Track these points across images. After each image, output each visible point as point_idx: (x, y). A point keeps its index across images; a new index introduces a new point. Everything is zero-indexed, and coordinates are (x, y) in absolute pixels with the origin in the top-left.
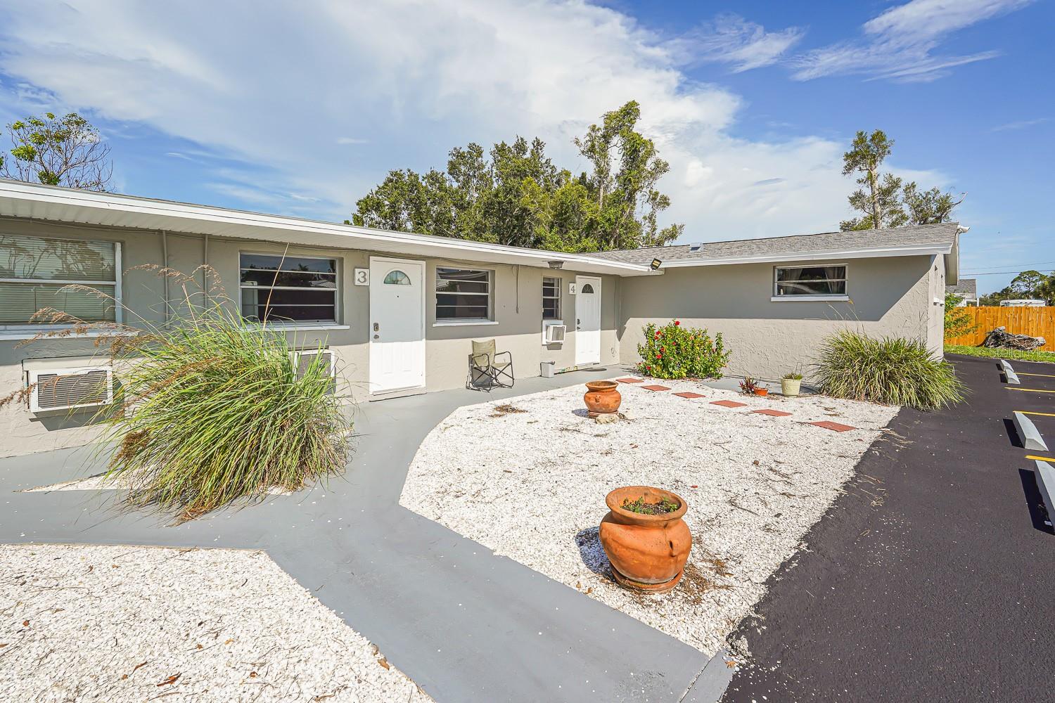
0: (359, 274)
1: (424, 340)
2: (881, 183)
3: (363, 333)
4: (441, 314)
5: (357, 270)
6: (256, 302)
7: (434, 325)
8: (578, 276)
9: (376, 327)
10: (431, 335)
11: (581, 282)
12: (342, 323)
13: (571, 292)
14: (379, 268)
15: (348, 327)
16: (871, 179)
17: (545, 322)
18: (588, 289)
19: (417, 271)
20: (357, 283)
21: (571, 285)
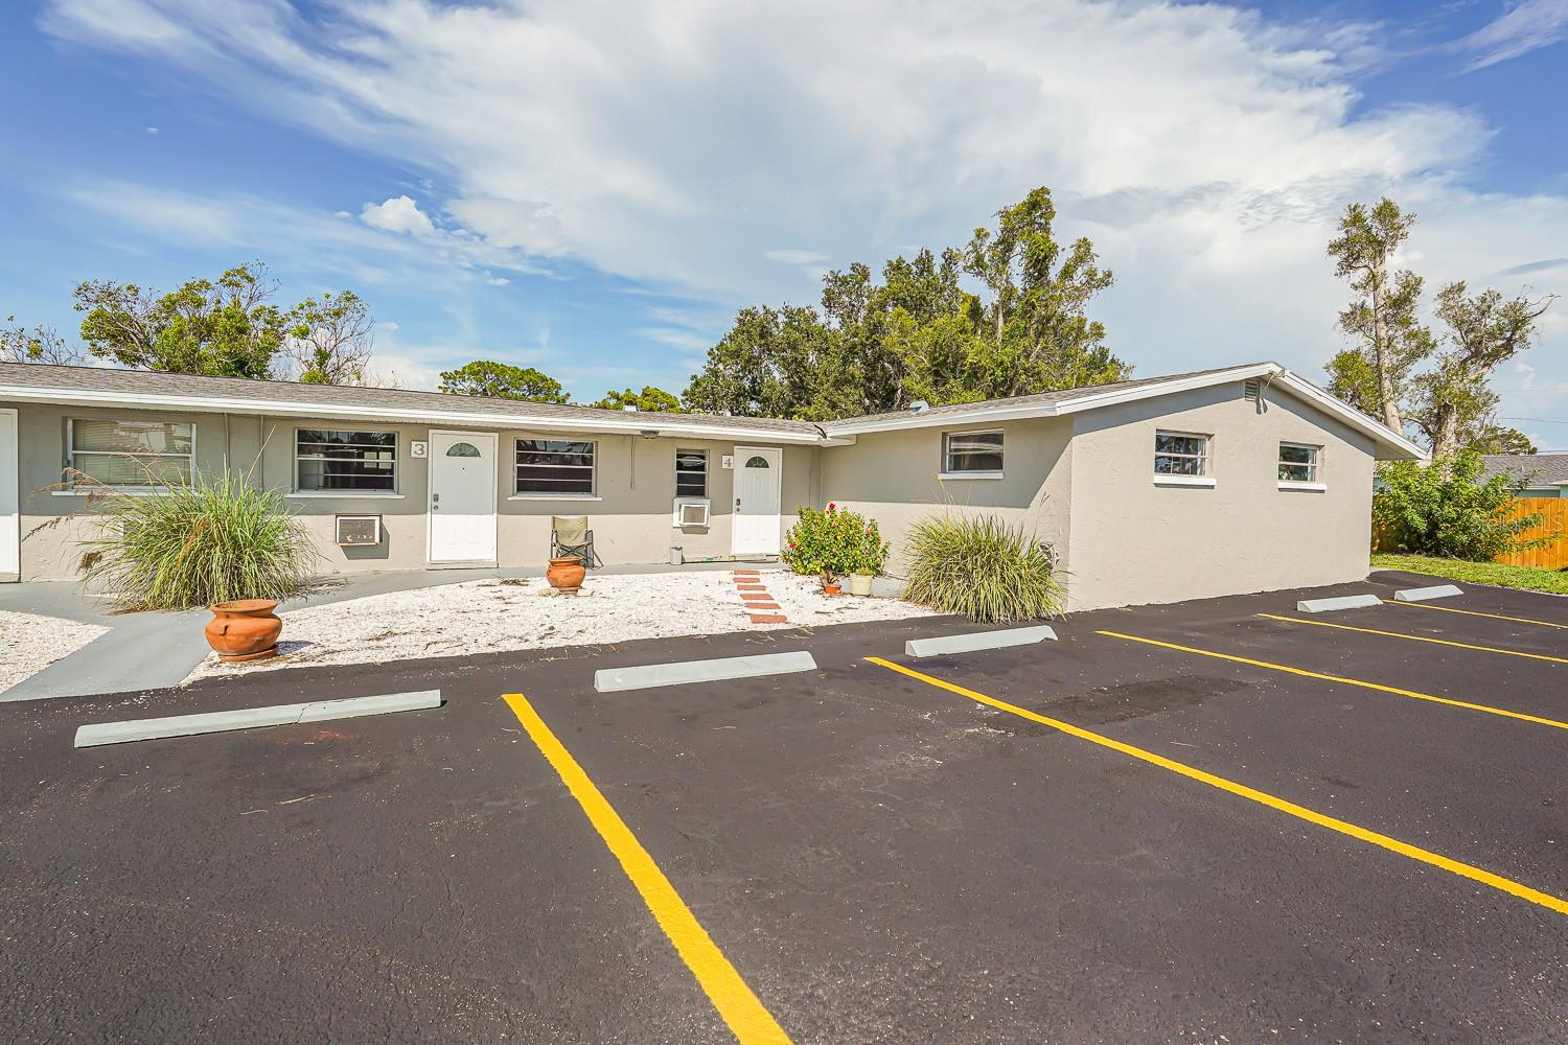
0: (415, 447)
1: (495, 514)
2: (1392, 287)
3: (420, 505)
4: (522, 487)
5: (414, 443)
6: (321, 472)
7: (510, 499)
8: (736, 447)
9: (436, 498)
10: (503, 508)
11: (742, 455)
12: (398, 494)
13: (725, 466)
14: (440, 442)
15: (403, 497)
16: (1373, 281)
17: (677, 501)
18: (757, 463)
19: (488, 445)
20: (413, 455)
21: (725, 458)
